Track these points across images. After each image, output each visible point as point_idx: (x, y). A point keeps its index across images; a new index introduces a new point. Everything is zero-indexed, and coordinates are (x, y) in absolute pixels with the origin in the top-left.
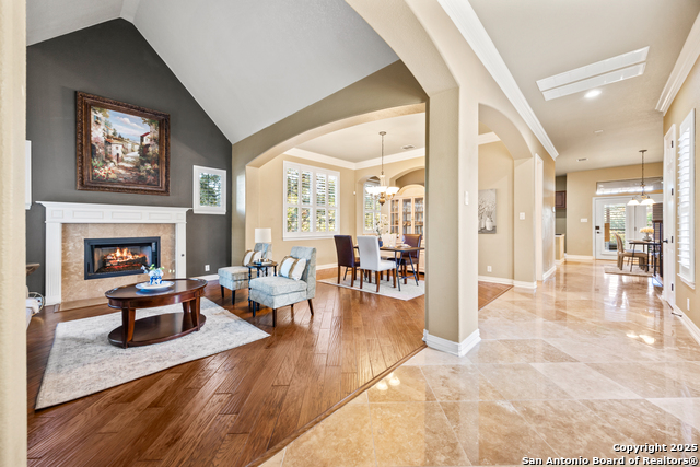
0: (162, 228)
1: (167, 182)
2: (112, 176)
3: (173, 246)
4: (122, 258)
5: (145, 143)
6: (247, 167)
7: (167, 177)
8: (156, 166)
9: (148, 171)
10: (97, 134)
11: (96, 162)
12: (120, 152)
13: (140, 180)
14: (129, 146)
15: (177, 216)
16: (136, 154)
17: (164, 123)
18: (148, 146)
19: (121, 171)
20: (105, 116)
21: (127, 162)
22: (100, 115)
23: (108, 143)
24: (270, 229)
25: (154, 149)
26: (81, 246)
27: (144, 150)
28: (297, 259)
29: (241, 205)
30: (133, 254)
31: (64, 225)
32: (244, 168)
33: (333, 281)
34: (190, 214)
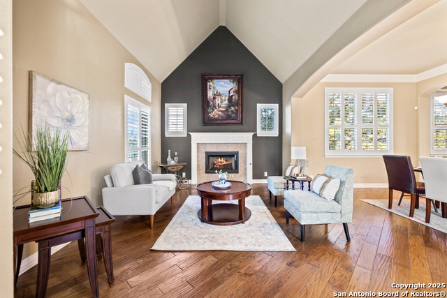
0: (239, 146)
1: (242, 116)
2: (216, 116)
3: (246, 158)
4: (221, 162)
5: (231, 94)
6: (292, 99)
7: (242, 114)
8: (236, 107)
9: (232, 111)
10: (210, 94)
11: (210, 110)
12: (219, 102)
13: (229, 117)
14: (223, 98)
15: (247, 138)
16: (227, 102)
17: (240, 80)
18: (232, 96)
19: (220, 113)
20: (213, 83)
21: (223, 107)
22: (211, 84)
23: (214, 98)
24: (305, 148)
25: (235, 97)
26: (204, 155)
27: (230, 98)
28: (330, 178)
29: (288, 129)
30: (226, 161)
31: (198, 144)
32: (290, 99)
33: (383, 204)
34: (255, 136)
